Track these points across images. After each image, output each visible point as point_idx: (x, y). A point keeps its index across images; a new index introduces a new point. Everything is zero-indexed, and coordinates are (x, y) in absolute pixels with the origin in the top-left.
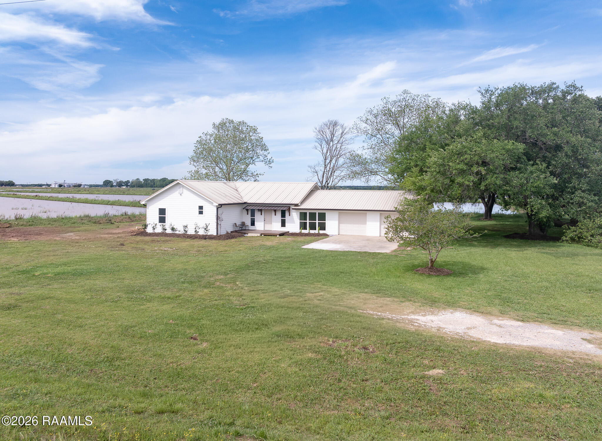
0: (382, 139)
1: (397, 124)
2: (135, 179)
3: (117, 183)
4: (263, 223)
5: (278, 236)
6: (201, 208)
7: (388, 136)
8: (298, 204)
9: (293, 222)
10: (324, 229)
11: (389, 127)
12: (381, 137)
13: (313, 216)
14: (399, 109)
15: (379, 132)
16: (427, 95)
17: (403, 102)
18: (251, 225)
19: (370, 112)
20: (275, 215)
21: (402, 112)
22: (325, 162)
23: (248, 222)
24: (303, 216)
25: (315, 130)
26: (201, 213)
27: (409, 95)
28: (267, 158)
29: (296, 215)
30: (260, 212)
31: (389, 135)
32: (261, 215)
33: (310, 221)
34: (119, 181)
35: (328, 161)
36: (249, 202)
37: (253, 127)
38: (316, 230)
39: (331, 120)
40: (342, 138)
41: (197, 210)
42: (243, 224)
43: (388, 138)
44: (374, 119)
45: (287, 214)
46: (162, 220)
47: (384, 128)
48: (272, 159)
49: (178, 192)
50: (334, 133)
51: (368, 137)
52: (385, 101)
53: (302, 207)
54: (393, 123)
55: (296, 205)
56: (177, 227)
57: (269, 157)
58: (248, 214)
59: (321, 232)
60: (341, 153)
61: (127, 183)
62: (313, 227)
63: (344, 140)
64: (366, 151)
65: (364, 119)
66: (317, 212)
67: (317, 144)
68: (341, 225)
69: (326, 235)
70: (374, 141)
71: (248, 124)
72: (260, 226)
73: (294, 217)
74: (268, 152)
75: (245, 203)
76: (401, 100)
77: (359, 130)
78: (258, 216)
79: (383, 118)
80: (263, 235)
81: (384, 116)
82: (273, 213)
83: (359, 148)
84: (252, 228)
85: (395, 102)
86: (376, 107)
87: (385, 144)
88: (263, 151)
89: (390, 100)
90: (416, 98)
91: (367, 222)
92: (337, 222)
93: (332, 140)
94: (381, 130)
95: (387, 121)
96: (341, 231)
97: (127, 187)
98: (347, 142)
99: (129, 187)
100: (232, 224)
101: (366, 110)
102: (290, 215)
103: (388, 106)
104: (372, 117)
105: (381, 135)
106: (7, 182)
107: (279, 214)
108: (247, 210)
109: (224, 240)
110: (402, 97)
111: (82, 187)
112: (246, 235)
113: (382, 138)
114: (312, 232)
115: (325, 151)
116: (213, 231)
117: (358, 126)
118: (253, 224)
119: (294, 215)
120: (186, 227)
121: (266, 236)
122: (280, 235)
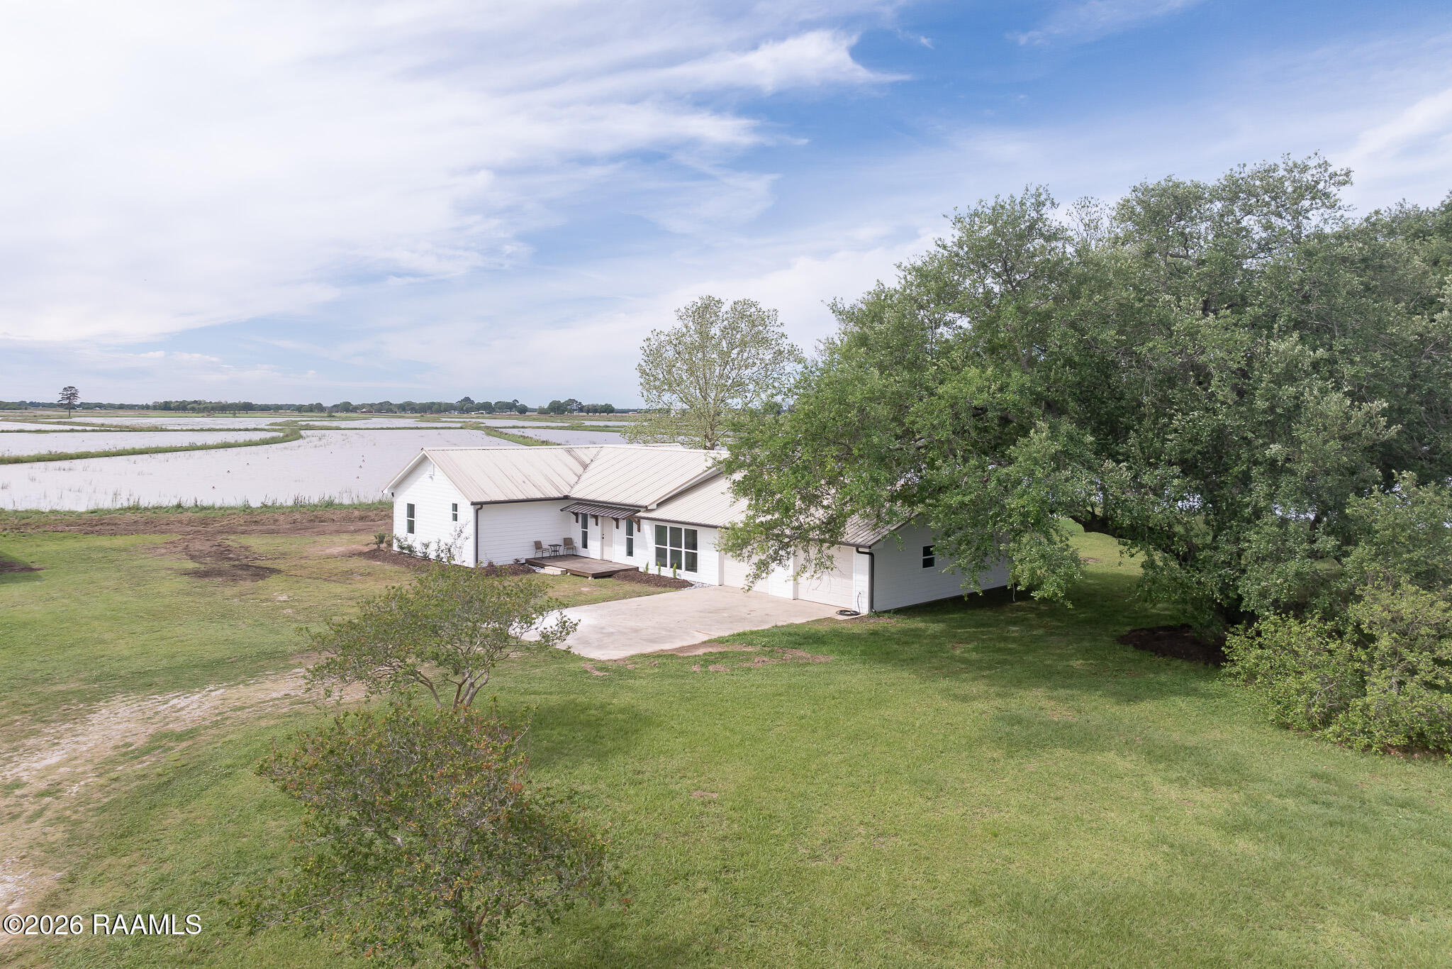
4: (599, 543)
5: (590, 578)
6: (455, 507)
8: (651, 507)
9: (645, 547)
10: (694, 569)
13: (677, 532)
18: (582, 547)
20: (617, 527)
23: (578, 542)
24: (659, 533)
29: (649, 532)
30: (595, 520)
32: (597, 524)
33: (671, 548)
38: (680, 569)
41: (450, 512)
42: (567, 542)
45: (635, 527)
46: (411, 529)
49: (428, 472)
53: (656, 515)
55: (650, 510)
56: (418, 546)
58: (576, 521)
59: (691, 576)
62: (675, 561)
66: (684, 528)
68: (726, 562)
72: (595, 549)
73: (646, 537)
75: (566, 498)
78: (594, 530)
80: (567, 574)
82: (615, 524)
84: (582, 552)
92: (716, 555)
96: (726, 576)
100: (531, 544)
102: (639, 530)
107: (623, 527)
108: (576, 514)
112: (541, 570)
116: (465, 559)
118: (585, 544)
119: (646, 531)
120: (427, 546)
121: (572, 577)
122: (596, 576)
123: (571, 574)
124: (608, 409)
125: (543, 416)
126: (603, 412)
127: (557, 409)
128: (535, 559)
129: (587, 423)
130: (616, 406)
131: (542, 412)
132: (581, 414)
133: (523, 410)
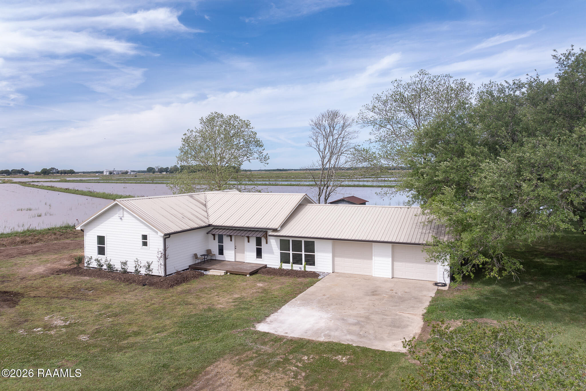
0: (392, 130)
1: (412, 112)
2: (173, 165)
3: (159, 169)
4: (234, 252)
5: (248, 276)
6: (145, 237)
7: (400, 126)
8: (277, 229)
9: (271, 252)
10: (313, 264)
11: (401, 115)
12: (391, 128)
13: (297, 245)
14: (414, 93)
15: (388, 122)
16: (448, 75)
17: (419, 84)
18: (219, 254)
19: (378, 98)
20: (249, 242)
21: (417, 97)
22: (323, 162)
23: (215, 250)
24: (284, 244)
25: (311, 123)
26: (145, 244)
27: (427, 76)
28: (262, 155)
29: (275, 243)
30: (229, 238)
31: (402, 125)
32: (231, 241)
33: (293, 252)
34: (160, 168)
35: (326, 160)
36: (215, 225)
37: (246, 122)
38: (302, 264)
39: (330, 110)
40: (343, 132)
41: (140, 241)
42: (209, 252)
43: (400, 128)
44: (382, 107)
45: (263, 241)
46: (101, 251)
47: (395, 118)
48: (268, 156)
49: (117, 215)
50: (335, 126)
51: (375, 127)
52: (396, 85)
53: (281, 233)
54: (406, 111)
55: (275, 230)
56: (115, 264)
57: (265, 153)
58: (214, 239)
59: (309, 268)
60: (342, 150)
61: (166, 170)
62: (297, 260)
63: (346, 134)
64: (374, 144)
65: (371, 107)
66: (303, 240)
67: (311, 141)
68: (336, 259)
69: (315, 275)
70: (383, 132)
71: (240, 118)
72: (229, 255)
73: (273, 246)
74: (263, 148)
75: (210, 225)
76: (417, 82)
77: (365, 120)
78: (227, 243)
79: (394, 104)
80: (228, 274)
81: (395, 102)
82: (246, 239)
83: (365, 142)
84: (219, 257)
85: (409, 85)
86: (385, 92)
87: (397, 136)
88: (258, 148)
89: (403, 83)
90: (435, 79)
91: (373, 257)
92: (330, 255)
93: (331, 133)
94: (392, 119)
95: (399, 108)
96: (336, 267)
97: (166, 173)
98: (350, 136)
99: (168, 173)
100: (192, 256)
101: (373, 96)
102: (267, 243)
103: (399, 90)
104: (380, 104)
105: (392, 126)
106: (69, 171)
107: (253, 241)
108: (214, 235)
109: (168, 288)
110: (418, 79)
111: (129, 174)
112: (207, 273)
113: (393, 128)
114: (297, 267)
115: (322, 147)
116: (158, 270)
117: (365, 115)
118: (221, 252)
119: (272, 243)
120: (125, 264)
121: (232, 275)
122: (252, 274)
123: (231, 274)
124: (72, 172)
125: (38, 176)
126: (69, 173)
127: (45, 173)
128: (195, 264)
129: (68, 179)
130: (76, 171)
131: (37, 174)
132: (58, 174)
133: (26, 173)
